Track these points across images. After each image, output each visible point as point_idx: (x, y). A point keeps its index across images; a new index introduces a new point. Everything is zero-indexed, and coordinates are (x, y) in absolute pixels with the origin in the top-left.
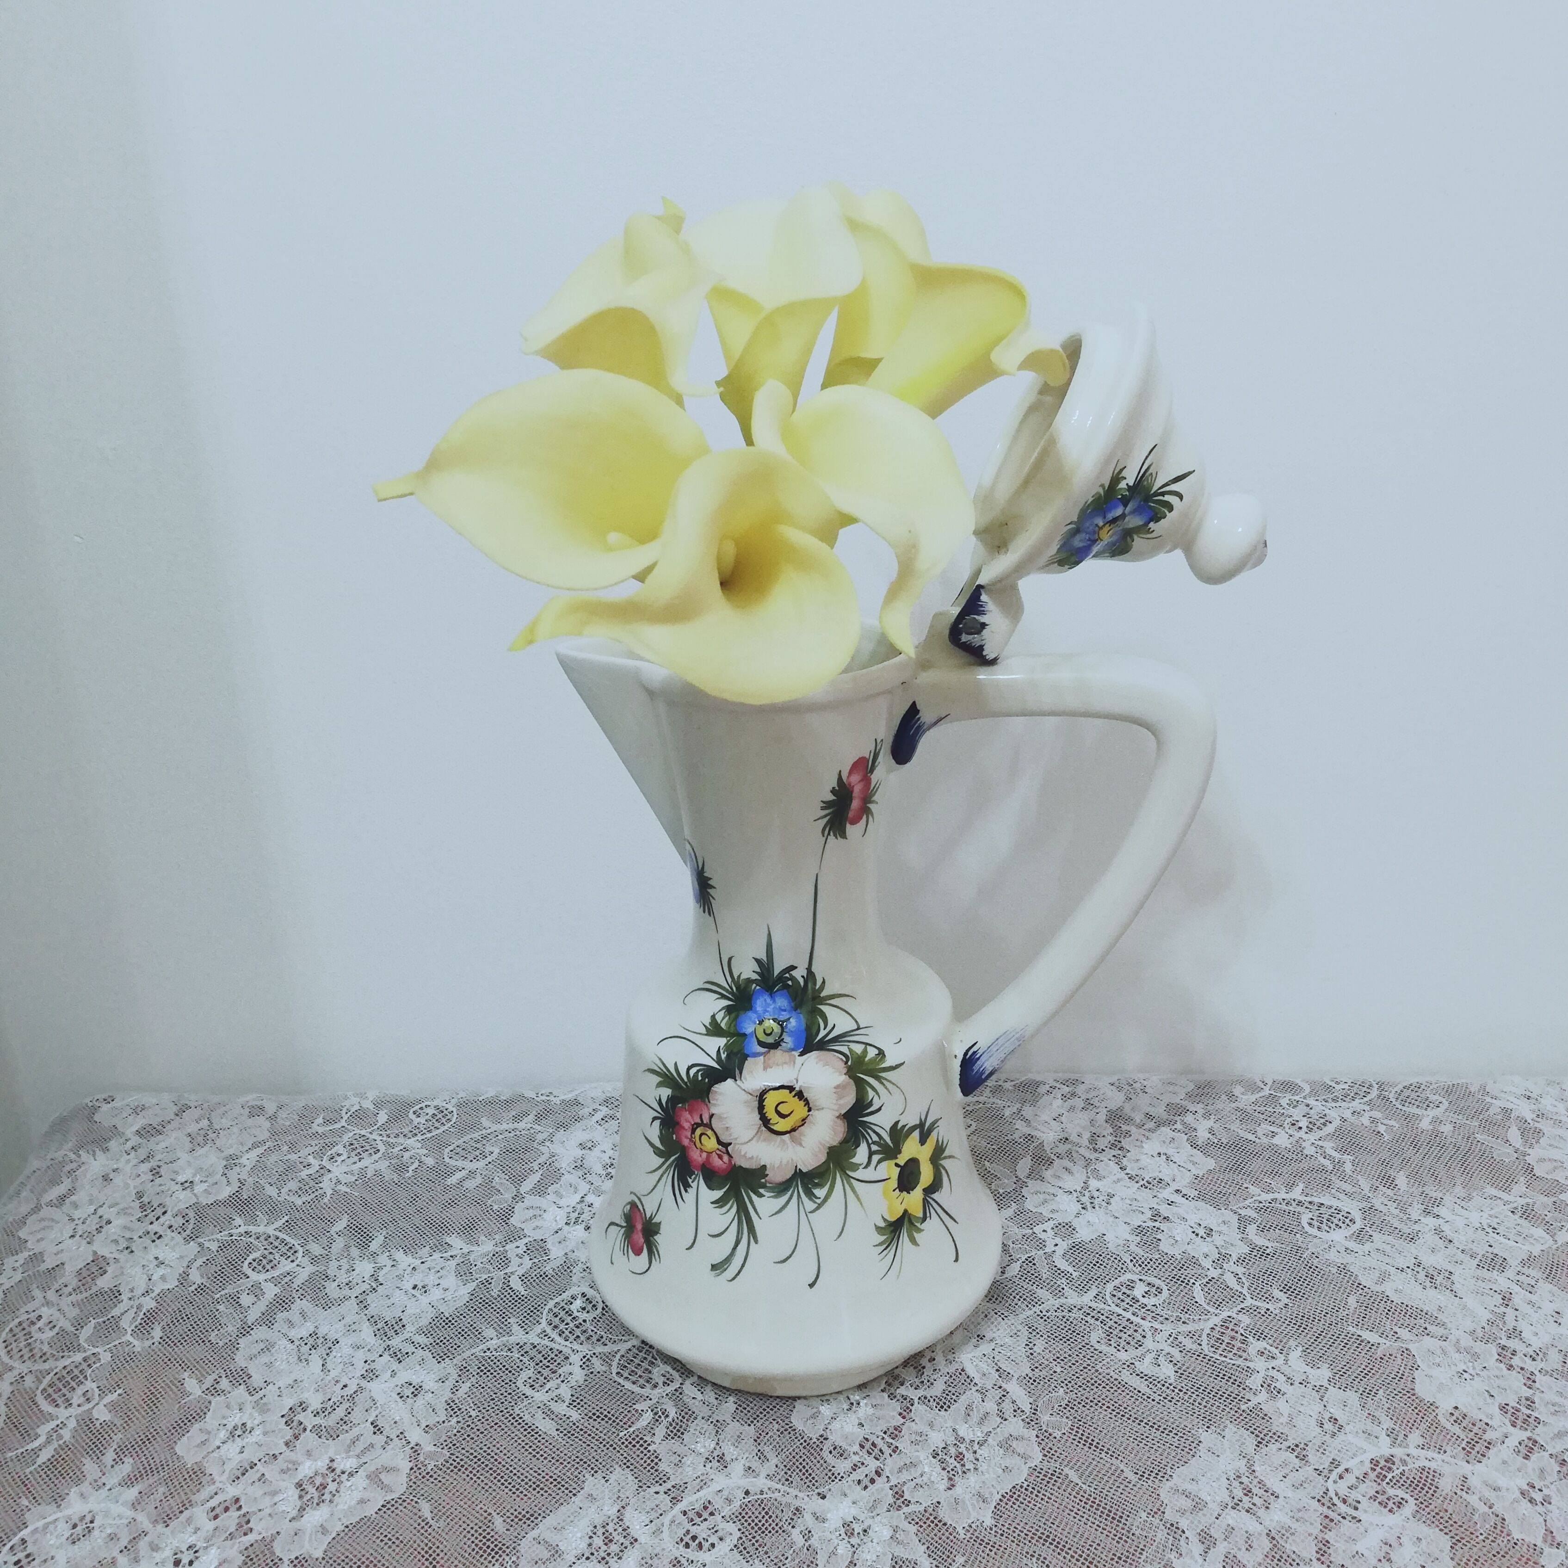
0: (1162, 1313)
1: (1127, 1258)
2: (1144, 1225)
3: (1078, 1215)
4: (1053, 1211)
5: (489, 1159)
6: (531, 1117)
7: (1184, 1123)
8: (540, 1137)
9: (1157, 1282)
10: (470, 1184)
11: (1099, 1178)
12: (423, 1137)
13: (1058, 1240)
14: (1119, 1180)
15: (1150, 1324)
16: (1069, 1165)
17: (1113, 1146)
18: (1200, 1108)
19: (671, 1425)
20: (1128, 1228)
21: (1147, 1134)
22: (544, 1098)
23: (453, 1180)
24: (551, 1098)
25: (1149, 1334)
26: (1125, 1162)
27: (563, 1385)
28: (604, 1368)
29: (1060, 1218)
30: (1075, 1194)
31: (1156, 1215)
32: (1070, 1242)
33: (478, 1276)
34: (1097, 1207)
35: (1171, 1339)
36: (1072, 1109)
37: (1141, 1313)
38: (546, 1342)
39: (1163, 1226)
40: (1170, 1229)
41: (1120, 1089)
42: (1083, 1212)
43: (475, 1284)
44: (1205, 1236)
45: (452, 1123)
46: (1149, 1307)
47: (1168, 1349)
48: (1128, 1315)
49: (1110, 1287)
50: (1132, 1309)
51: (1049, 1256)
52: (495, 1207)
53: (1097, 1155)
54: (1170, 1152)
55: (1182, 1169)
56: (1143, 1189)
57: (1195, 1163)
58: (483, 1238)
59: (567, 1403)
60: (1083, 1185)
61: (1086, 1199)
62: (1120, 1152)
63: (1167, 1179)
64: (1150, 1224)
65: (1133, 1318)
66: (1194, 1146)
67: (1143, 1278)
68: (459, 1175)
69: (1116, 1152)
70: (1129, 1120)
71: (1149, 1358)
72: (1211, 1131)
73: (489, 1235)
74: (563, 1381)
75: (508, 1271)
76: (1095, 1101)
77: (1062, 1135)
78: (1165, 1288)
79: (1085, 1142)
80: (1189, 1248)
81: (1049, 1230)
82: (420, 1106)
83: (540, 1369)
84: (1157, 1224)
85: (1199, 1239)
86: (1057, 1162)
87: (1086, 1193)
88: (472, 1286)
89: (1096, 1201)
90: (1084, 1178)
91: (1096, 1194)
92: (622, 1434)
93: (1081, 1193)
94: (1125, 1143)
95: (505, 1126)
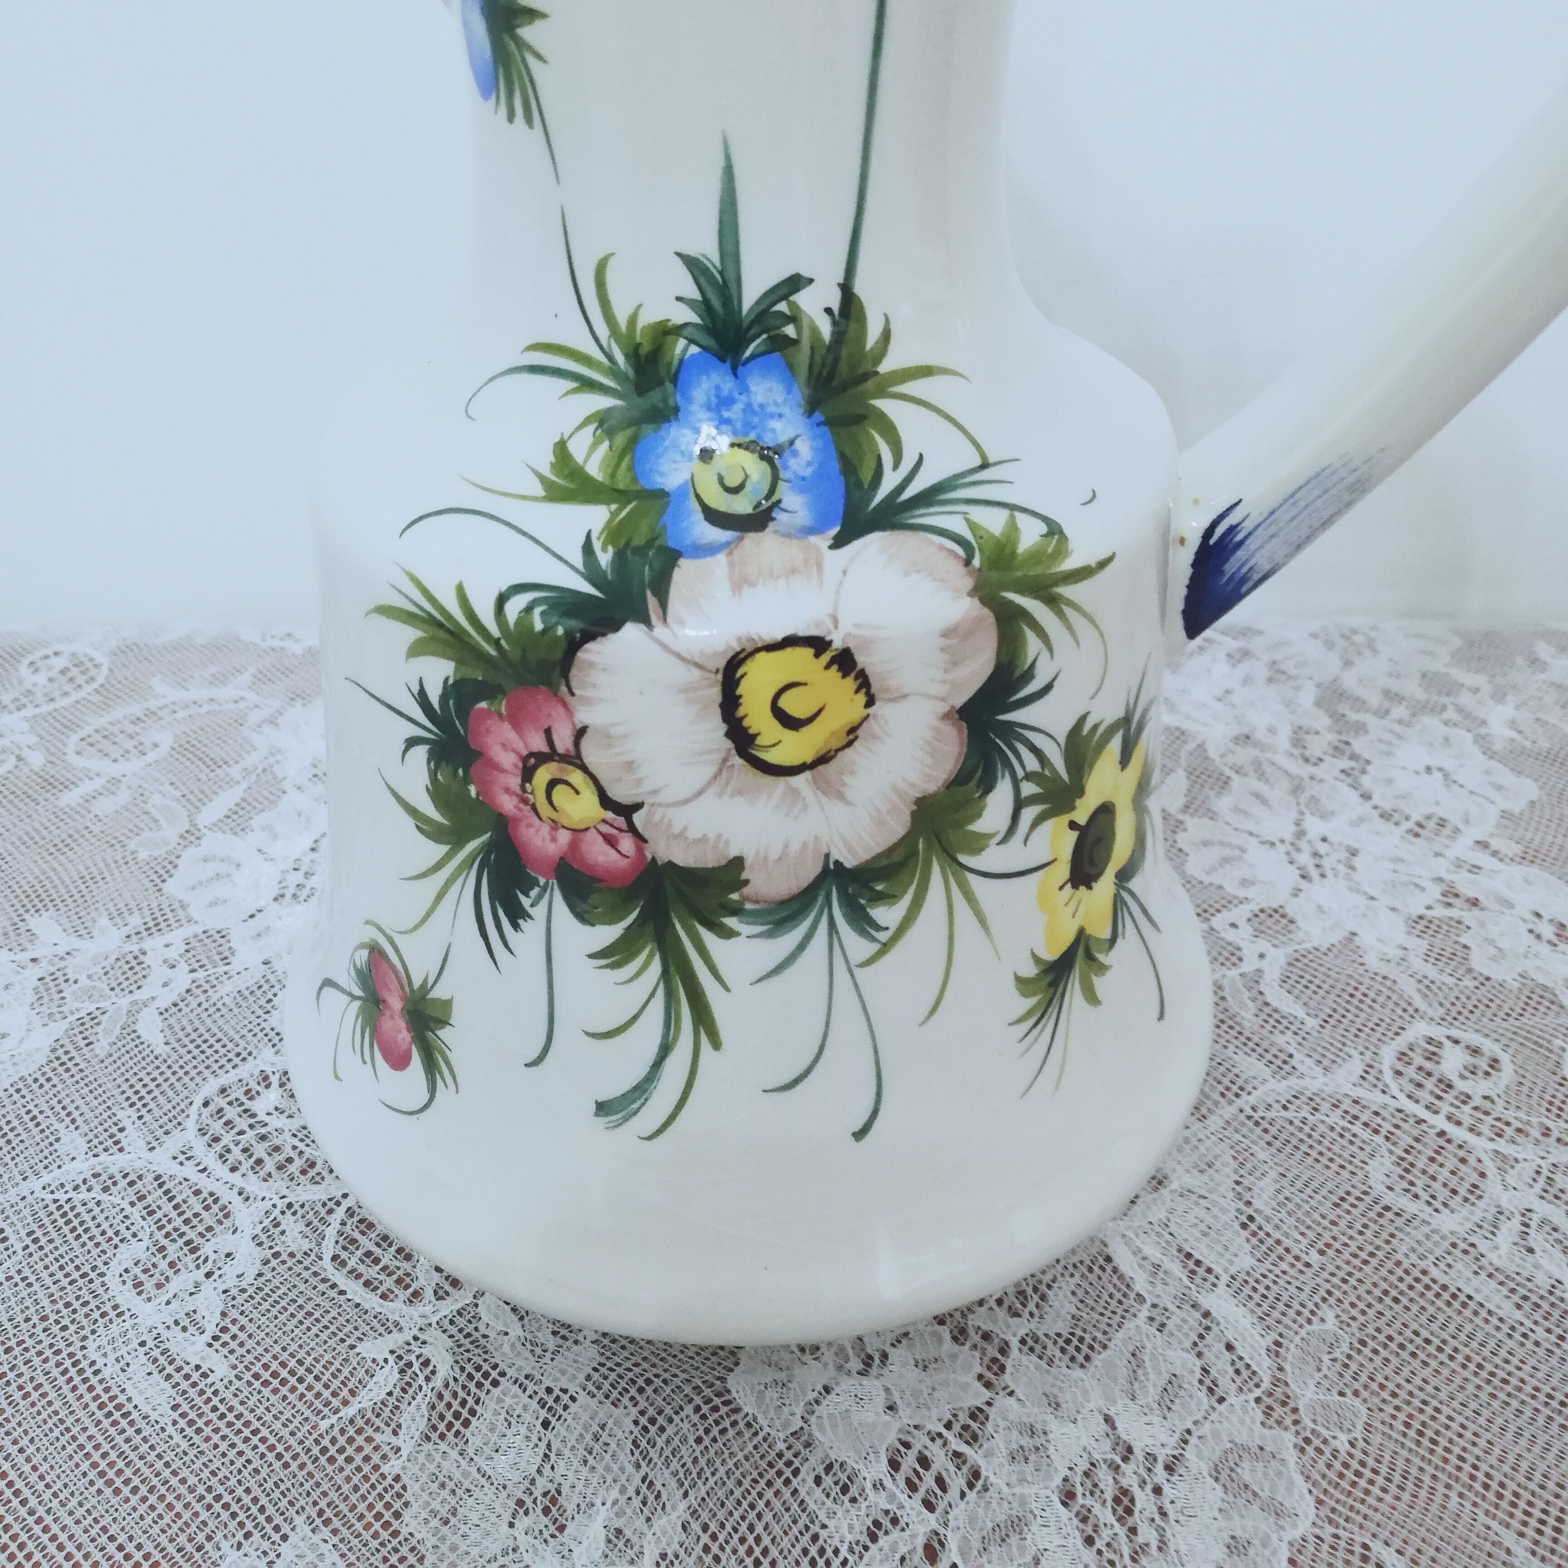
0: (1509, 1115)
1: (1408, 987)
2: (1429, 914)
3: (1296, 892)
4: (1245, 883)
5: (152, 756)
6: (246, 678)
7: (1460, 710)
8: (255, 717)
9: (1489, 1047)
10: (104, 806)
11: (1324, 815)
12: (37, 711)
13: (1263, 945)
14: (1359, 822)
15: (1491, 1146)
16: (1260, 787)
17: (1337, 750)
18: (1481, 680)
19: (440, 1396)
20: (1399, 922)
21: (1398, 728)
22: (276, 643)
23: (71, 798)
24: (289, 644)
25: (1490, 1167)
26: (1366, 781)
27: (208, 1286)
28: (306, 1245)
29: (1260, 898)
30: (1282, 848)
31: (1451, 894)
32: (1290, 950)
33: (77, 1005)
34: (1329, 874)
35: (1542, 1180)
36: (1247, 681)
37: (1465, 1113)
38: (189, 1170)
39: (1470, 917)
40: (1482, 924)
41: (1329, 645)
42: (1303, 884)
43: (65, 1024)
44: (1555, 939)
45: (95, 685)
46: (1477, 1101)
47: (1542, 1209)
48: (1440, 1122)
49: (1388, 1055)
50: (1446, 1108)
51: (1254, 980)
52: (143, 855)
53: (1313, 770)
54: (1449, 765)
55: (1476, 798)
56: (1410, 837)
57: (1499, 788)
58: (104, 921)
59: (207, 1337)
60: (1293, 829)
61: (1305, 858)
62: (1353, 764)
63: (1454, 819)
64: (1440, 912)
65: (1451, 1129)
66: (1489, 753)
67: (1455, 1033)
68: (87, 787)
69: (1346, 764)
70: (1359, 703)
71: (1509, 1230)
72: (1513, 724)
73: (118, 916)
74: (208, 1275)
75: (139, 995)
76: (1289, 667)
77: (1237, 730)
78: (1505, 1059)
79: (1283, 741)
80: (1529, 966)
81: (1242, 923)
82: (45, 652)
83: (164, 1242)
84: (1454, 913)
85: (1544, 949)
86: (1236, 781)
87: (1303, 844)
88: (59, 1028)
89: (1326, 863)
90: (1293, 815)
91: (1323, 848)
92: (324, 1425)
93: (1292, 844)
94: (1359, 745)
95: (193, 694)
